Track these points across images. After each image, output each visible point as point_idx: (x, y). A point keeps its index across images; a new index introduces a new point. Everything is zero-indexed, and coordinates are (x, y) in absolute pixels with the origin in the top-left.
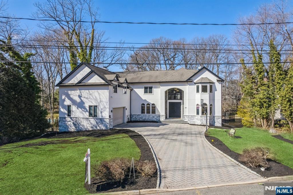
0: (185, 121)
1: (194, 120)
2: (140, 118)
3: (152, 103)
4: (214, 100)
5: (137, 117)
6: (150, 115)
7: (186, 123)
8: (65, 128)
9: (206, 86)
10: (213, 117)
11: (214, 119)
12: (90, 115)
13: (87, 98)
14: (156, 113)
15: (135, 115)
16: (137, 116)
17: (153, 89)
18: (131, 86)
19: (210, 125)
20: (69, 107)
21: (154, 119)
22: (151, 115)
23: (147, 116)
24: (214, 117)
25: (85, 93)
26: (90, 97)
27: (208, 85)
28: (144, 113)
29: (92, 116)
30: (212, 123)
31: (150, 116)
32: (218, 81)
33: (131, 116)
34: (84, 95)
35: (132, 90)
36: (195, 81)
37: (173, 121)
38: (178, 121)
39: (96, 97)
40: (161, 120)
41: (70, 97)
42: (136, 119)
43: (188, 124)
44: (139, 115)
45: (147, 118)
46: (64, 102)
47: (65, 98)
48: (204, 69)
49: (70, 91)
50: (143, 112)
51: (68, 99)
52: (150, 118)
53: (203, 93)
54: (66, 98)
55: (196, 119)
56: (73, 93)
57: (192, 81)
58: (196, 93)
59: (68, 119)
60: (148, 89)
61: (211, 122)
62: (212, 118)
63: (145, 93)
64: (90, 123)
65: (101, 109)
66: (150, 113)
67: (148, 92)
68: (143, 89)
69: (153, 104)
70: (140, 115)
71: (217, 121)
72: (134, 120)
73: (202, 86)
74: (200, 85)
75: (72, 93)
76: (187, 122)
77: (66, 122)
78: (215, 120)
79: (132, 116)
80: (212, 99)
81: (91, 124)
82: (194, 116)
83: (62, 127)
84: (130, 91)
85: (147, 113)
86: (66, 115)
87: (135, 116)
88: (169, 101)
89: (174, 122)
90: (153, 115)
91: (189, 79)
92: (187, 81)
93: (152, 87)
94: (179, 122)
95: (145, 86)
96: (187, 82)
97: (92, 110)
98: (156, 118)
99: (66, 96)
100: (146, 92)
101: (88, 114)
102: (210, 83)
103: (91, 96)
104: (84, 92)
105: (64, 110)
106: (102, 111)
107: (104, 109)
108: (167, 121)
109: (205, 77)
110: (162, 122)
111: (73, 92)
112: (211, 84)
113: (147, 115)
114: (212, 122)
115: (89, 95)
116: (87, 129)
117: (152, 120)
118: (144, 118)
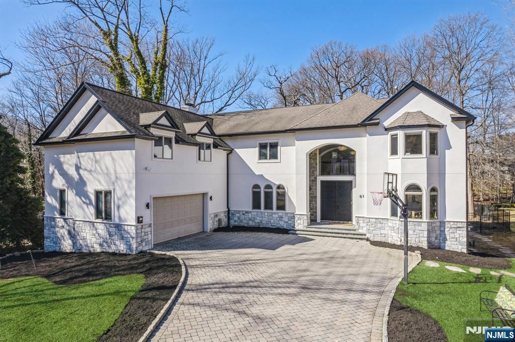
0: (360, 231)
1: (382, 232)
2: (250, 220)
3: (278, 183)
4: (442, 175)
5: (243, 217)
6: (273, 213)
7: (361, 237)
8: (55, 243)
9: (419, 137)
10: (438, 224)
11: (442, 229)
12: (98, 214)
13: (90, 171)
14: (288, 210)
15: (239, 212)
16: (243, 214)
17: (279, 147)
18: (230, 142)
19: (429, 247)
20: (62, 192)
21: (282, 223)
22: (275, 213)
23: (264, 217)
24: (443, 224)
25: (87, 158)
26: (96, 169)
27: (425, 134)
28: (259, 208)
29: (102, 218)
30: (437, 241)
31: (274, 215)
32: (454, 119)
33: (230, 216)
34: (85, 165)
35: (230, 151)
36: (387, 124)
37: (327, 230)
38: (340, 231)
39: (107, 168)
40: (297, 228)
41: (62, 168)
42: (242, 222)
43: (368, 240)
44: (246, 212)
45: (265, 220)
46: (51, 181)
47: (53, 172)
48: (414, 90)
49: (62, 156)
50: (256, 205)
51: (60, 174)
52: (272, 221)
53: (409, 155)
54: (56, 172)
55: (390, 227)
56: (68, 160)
57: (377, 124)
58: (389, 157)
59: (60, 222)
60: (268, 148)
61: (433, 239)
62: (436, 228)
63: (260, 159)
64: (97, 235)
65: (119, 199)
66: (272, 209)
67: (268, 157)
68: (257, 150)
69: (279, 187)
70: (250, 212)
71: (452, 235)
72: (237, 223)
73: (407, 137)
74: (401, 134)
75: (66, 159)
76: (365, 235)
77: (57, 229)
78: (446, 233)
79: (233, 214)
80: (437, 173)
81: (101, 237)
82: (383, 219)
83: (49, 240)
84: (228, 155)
85: (266, 208)
86: (56, 213)
87: (239, 215)
88: (320, 178)
89: (328, 235)
90: (281, 212)
91: (370, 117)
92: (363, 124)
93: (277, 143)
94: (343, 234)
95: (260, 142)
96: (365, 125)
97: (102, 202)
98: (287, 220)
99: (55, 168)
100: (262, 156)
101: (92, 210)
102: (429, 126)
103: (98, 167)
104: (86, 155)
105: (52, 200)
106: (120, 203)
107: (123, 199)
108: (313, 229)
109: (416, 111)
110: (298, 232)
111: (68, 156)
112: (434, 130)
113: (266, 213)
114: (436, 238)
115: (94, 163)
116: (92, 250)
117: (278, 226)
118: (258, 220)
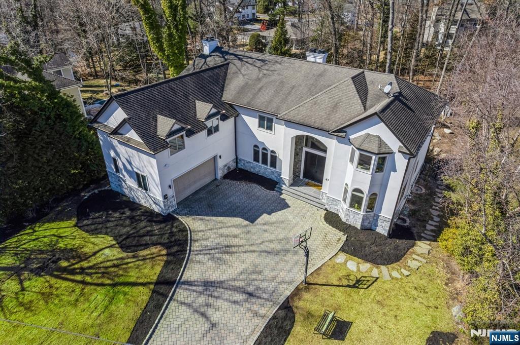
0: (323, 201)
1: (336, 207)
2: (252, 168)
3: (271, 149)
5: (247, 164)
7: (321, 207)
8: (116, 187)
9: (370, 158)
10: (373, 215)
11: (376, 219)
14: (278, 169)
17: (273, 123)
19: (362, 229)
21: (273, 176)
22: (269, 169)
23: (261, 169)
24: (377, 216)
27: (374, 158)
28: (258, 162)
29: (143, 189)
32: (400, 152)
33: (238, 162)
35: (237, 115)
36: (351, 137)
37: (301, 194)
38: (309, 197)
42: (246, 167)
43: (326, 209)
44: (249, 162)
50: (256, 159)
52: (267, 173)
53: (360, 169)
55: (341, 206)
57: (344, 137)
60: (265, 121)
61: (366, 224)
64: (141, 196)
66: (267, 165)
67: (265, 128)
68: (257, 120)
69: (273, 152)
70: (252, 163)
71: (381, 224)
72: (242, 167)
73: (361, 155)
74: (357, 153)
76: (325, 206)
78: (378, 221)
79: (240, 160)
80: (380, 184)
81: (144, 199)
82: (337, 200)
84: (235, 117)
85: (263, 163)
87: (244, 162)
88: (305, 149)
90: (273, 169)
91: (340, 130)
92: (332, 134)
93: (272, 120)
94: (311, 200)
95: (260, 116)
96: (335, 135)
100: (261, 126)
102: (379, 154)
108: (292, 190)
109: (375, 134)
112: (383, 156)
113: (263, 167)
114: (369, 223)
117: (270, 177)
118: (257, 169)
